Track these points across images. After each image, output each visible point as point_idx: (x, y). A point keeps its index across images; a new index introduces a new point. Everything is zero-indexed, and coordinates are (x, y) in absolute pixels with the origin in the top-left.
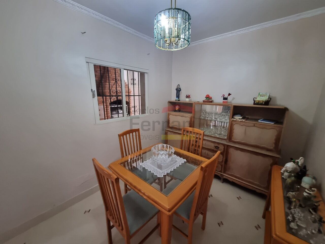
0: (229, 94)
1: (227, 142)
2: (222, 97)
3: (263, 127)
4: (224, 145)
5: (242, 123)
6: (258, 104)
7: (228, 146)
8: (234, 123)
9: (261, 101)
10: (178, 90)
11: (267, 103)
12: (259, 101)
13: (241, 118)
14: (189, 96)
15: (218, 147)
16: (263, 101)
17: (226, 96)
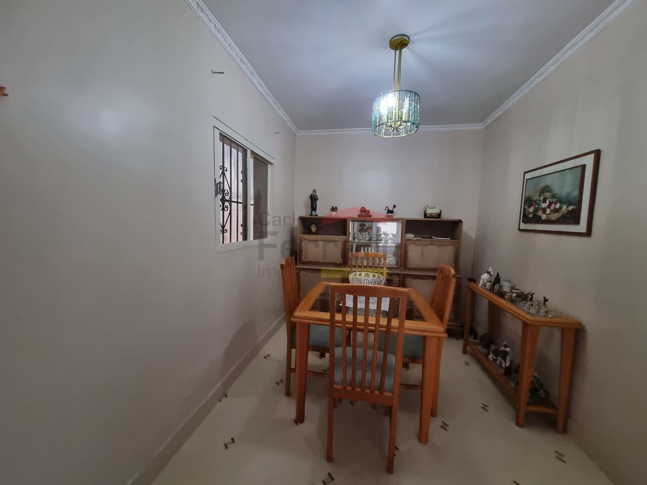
0: (395, 206)
1: (400, 270)
2: (386, 209)
3: (441, 244)
4: (398, 275)
5: (418, 243)
6: (430, 217)
7: (404, 275)
8: (408, 243)
9: (433, 214)
10: (313, 199)
11: (439, 215)
12: (431, 214)
13: (414, 236)
14: (336, 208)
15: (392, 280)
16: (436, 214)
17: (391, 209)
